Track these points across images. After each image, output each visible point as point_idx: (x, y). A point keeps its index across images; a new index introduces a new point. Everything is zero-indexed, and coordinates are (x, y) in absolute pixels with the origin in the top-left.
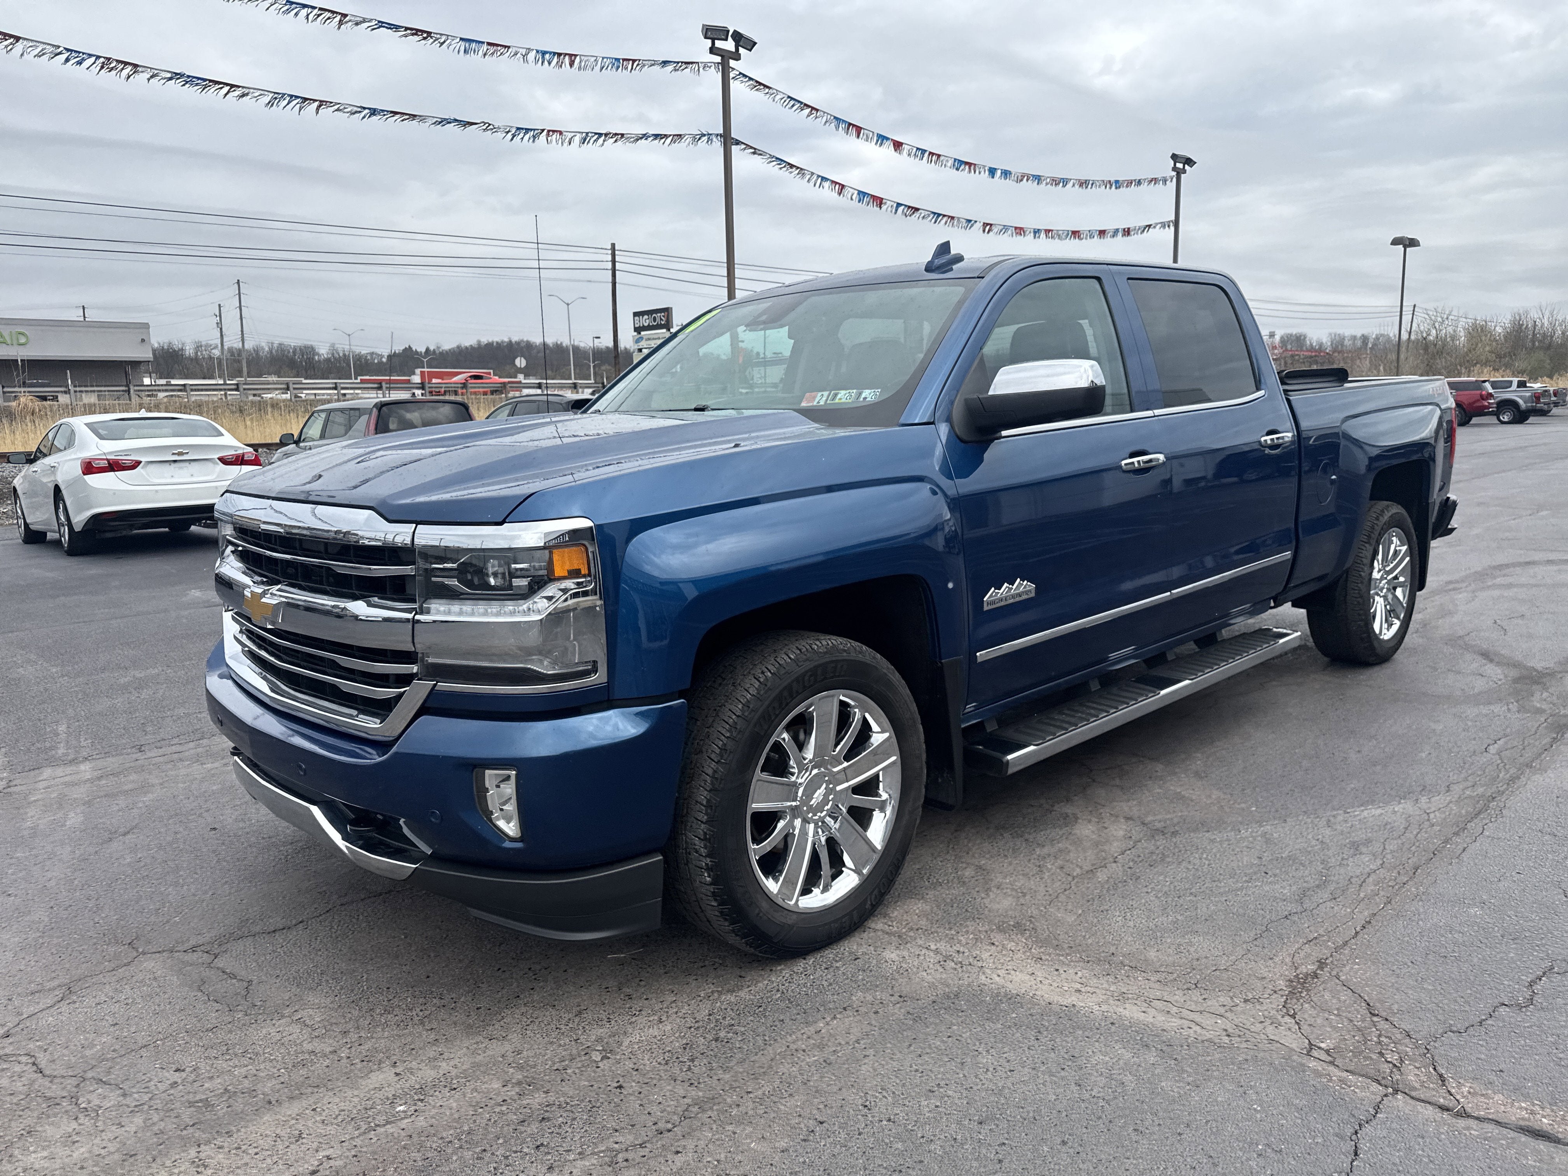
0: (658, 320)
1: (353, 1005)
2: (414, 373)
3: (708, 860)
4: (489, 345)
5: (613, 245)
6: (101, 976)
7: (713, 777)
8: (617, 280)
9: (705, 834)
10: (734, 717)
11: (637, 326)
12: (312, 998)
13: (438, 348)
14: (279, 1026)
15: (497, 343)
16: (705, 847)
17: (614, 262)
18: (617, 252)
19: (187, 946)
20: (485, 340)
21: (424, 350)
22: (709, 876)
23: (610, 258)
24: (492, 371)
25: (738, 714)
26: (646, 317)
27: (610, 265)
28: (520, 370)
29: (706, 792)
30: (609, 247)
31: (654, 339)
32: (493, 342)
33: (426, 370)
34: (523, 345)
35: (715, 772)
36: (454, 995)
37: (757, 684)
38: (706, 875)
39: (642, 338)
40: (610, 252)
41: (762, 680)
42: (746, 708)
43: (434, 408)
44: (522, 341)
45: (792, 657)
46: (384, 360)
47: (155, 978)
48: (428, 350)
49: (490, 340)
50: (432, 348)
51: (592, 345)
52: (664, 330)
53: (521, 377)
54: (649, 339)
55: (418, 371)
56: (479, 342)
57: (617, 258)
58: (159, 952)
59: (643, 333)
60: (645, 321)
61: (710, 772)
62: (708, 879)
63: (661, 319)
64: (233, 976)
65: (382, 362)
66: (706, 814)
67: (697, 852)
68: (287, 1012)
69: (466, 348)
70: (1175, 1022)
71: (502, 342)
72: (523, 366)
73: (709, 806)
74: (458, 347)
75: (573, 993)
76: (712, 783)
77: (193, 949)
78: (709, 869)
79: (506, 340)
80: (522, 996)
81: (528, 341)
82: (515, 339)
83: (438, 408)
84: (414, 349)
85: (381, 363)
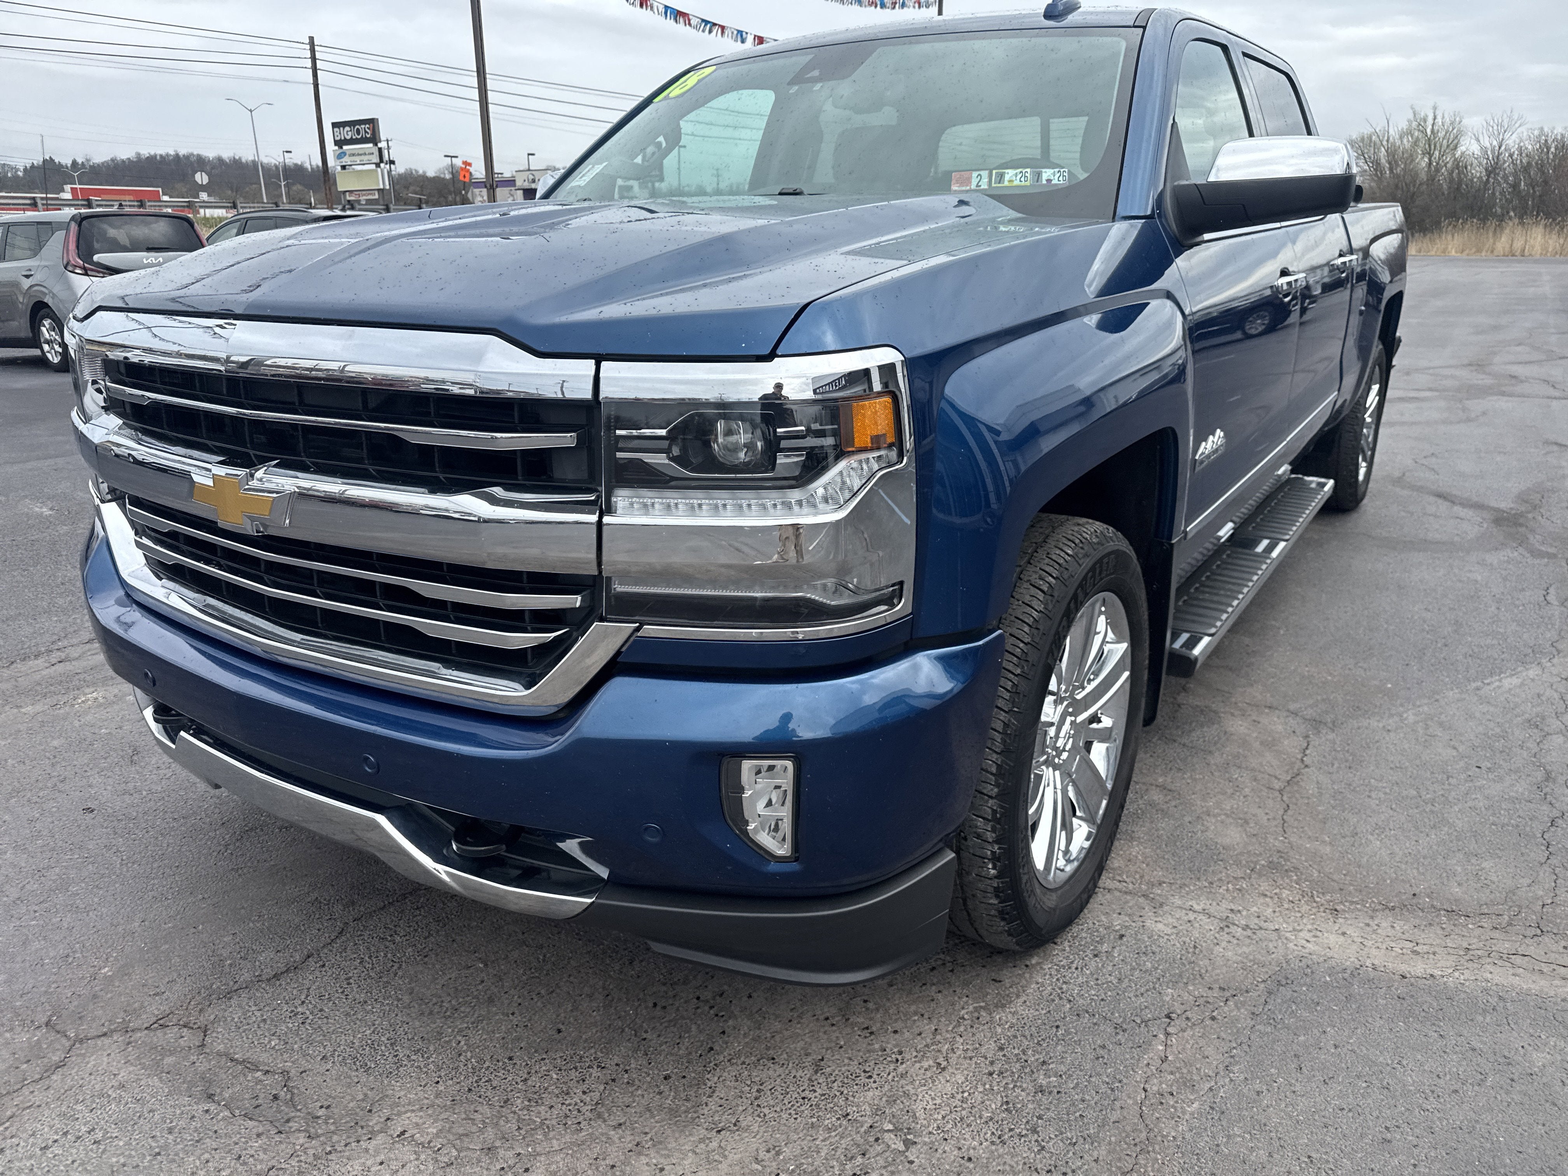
0: (362, 132)
1: (472, 1096)
2: (63, 191)
3: (996, 847)
4: (151, 159)
5: (312, 39)
6: (25, 1091)
7: (1004, 733)
8: (320, 82)
9: (994, 812)
10: (1021, 645)
11: (337, 138)
12: (398, 1089)
13: (88, 160)
14: (377, 1152)
15: (161, 156)
16: (994, 830)
17: (314, 59)
18: (317, 48)
19: (146, 1019)
20: (146, 151)
21: (69, 163)
22: (994, 868)
23: (308, 54)
24: (160, 189)
25: (1026, 641)
26: (347, 128)
27: (309, 63)
28: (203, 188)
29: (995, 756)
30: (307, 41)
31: (359, 155)
32: (156, 155)
33: (78, 186)
34: (193, 159)
35: (1006, 725)
36: (616, 1060)
37: (1041, 596)
38: (990, 866)
39: (344, 154)
40: (308, 47)
41: (1046, 589)
42: (1035, 632)
43: (147, 224)
44: (192, 154)
45: (1070, 552)
46: (20, 174)
47: (122, 1086)
48: (74, 163)
49: (152, 153)
50: (80, 161)
51: (281, 160)
52: (371, 145)
53: (204, 196)
54: (353, 155)
55: (68, 187)
56: (138, 154)
57: (318, 55)
58: (105, 1035)
59: (345, 147)
60: (347, 133)
61: (999, 726)
62: (993, 872)
63: (366, 132)
64: (251, 1066)
65: (18, 176)
66: (997, 785)
67: (979, 836)
68: (375, 1121)
69: (123, 161)
70: (1543, 983)
71: (167, 155)
72: (204, 183)
73: (999, 774)
74: (112, 160)
75: (787, 1033)
76: (1004, 742)
77: (161, 1023)
78: (995, 859)
79: (172, 153)
80: (717, 1047)
81: (198, 155)
82: (183, 152)
83: (151, 223)
84: (56, 161)
85: (16, 177)
